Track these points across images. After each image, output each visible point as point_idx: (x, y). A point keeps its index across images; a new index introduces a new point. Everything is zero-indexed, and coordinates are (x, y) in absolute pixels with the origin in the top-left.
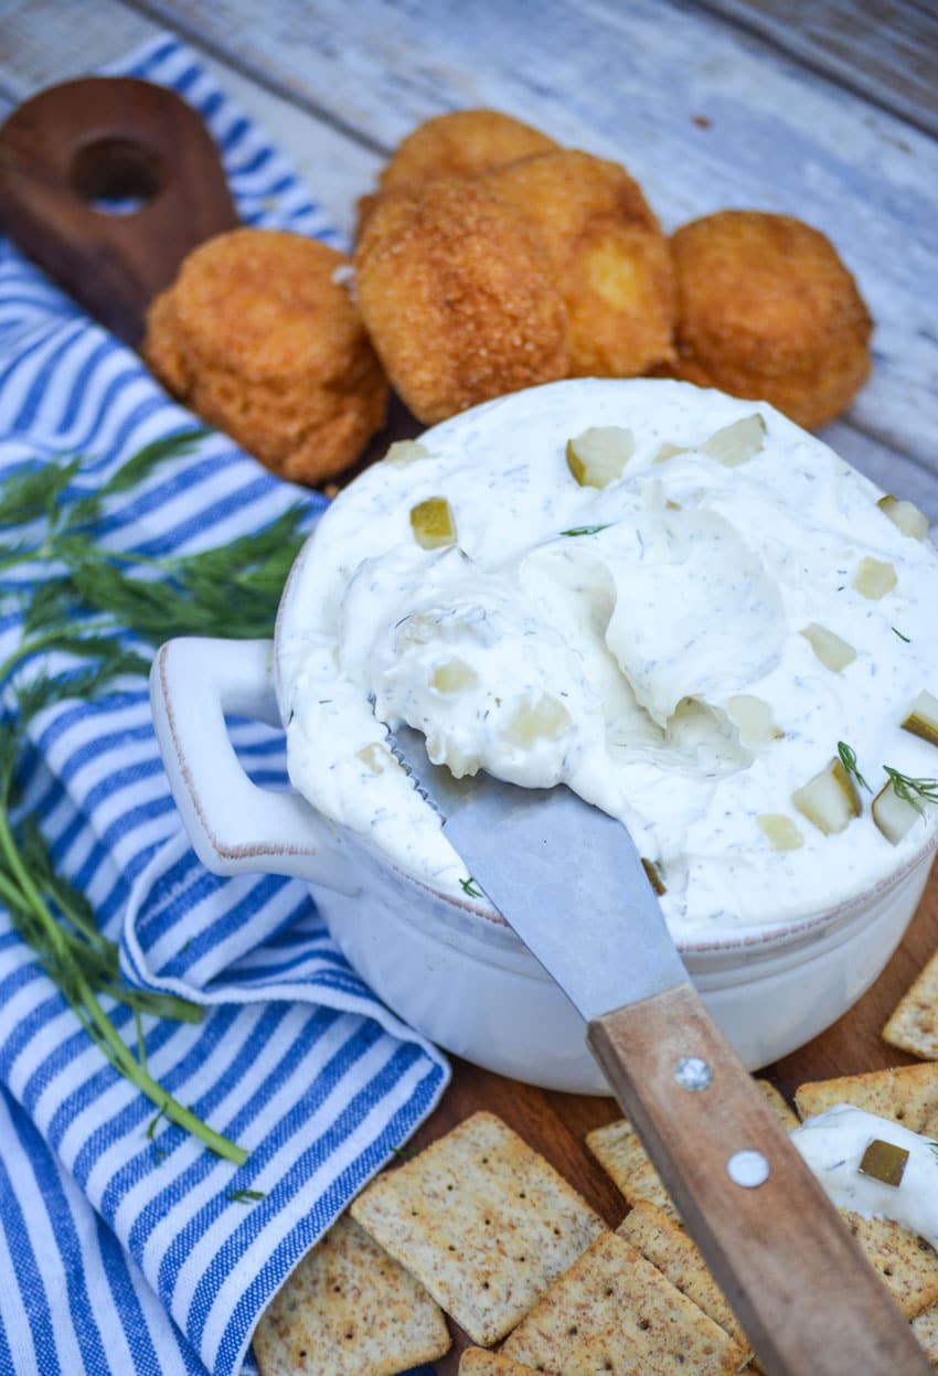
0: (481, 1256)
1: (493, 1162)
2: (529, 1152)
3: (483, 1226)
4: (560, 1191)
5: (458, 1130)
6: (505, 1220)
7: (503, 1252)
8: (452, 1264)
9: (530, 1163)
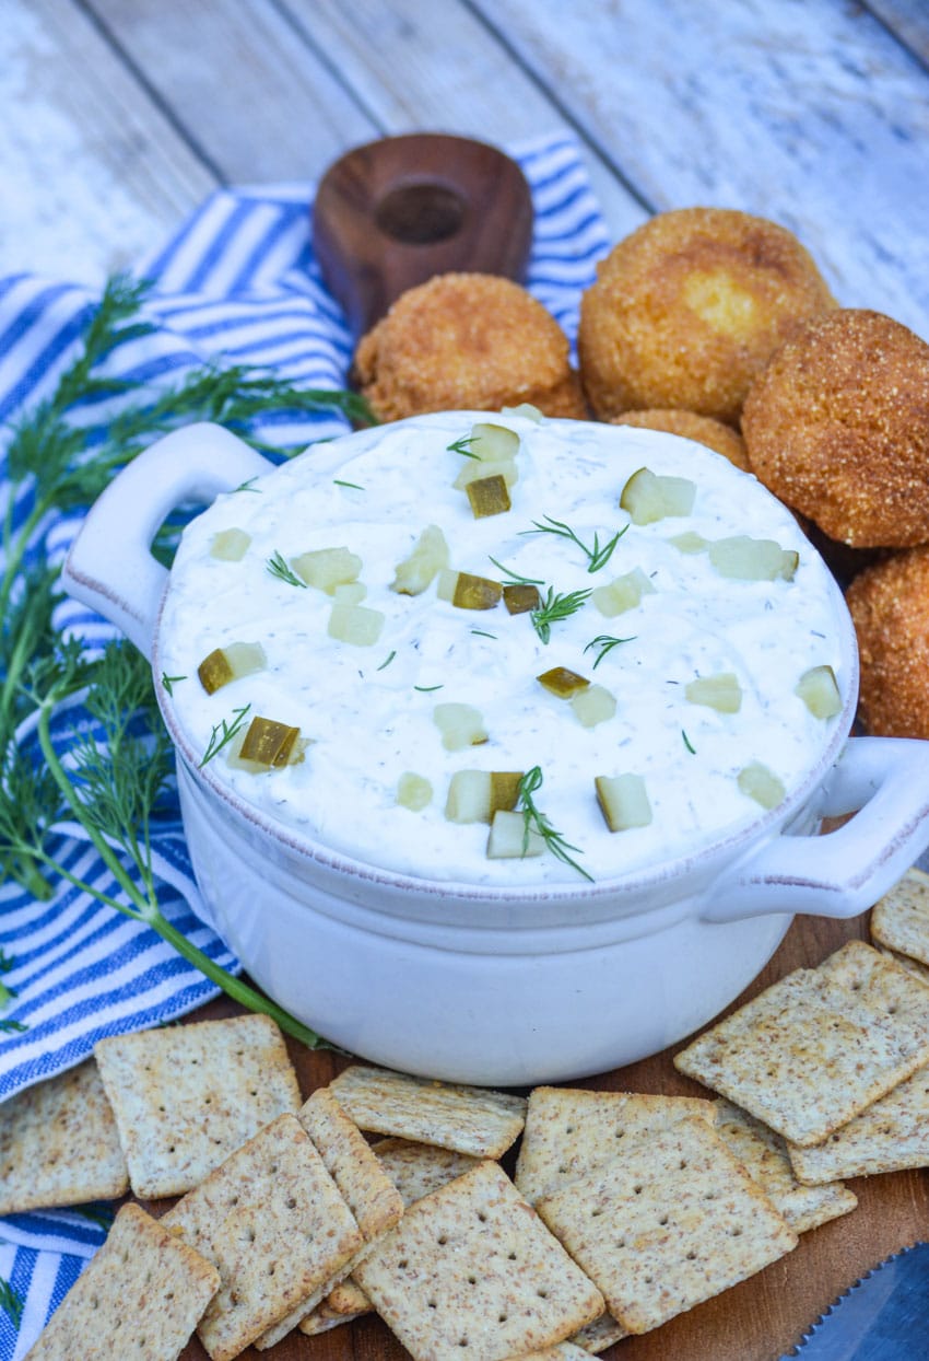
0: (184, 1125)
1: (246, 1058)
2: (287, 1062)
3: (201, 1102)
4: (291, 1103)
5: (235, 1020)
6: (224, 1106)
7: (205, 1131)
8: (153, 1121)
9: (279, 1071)
